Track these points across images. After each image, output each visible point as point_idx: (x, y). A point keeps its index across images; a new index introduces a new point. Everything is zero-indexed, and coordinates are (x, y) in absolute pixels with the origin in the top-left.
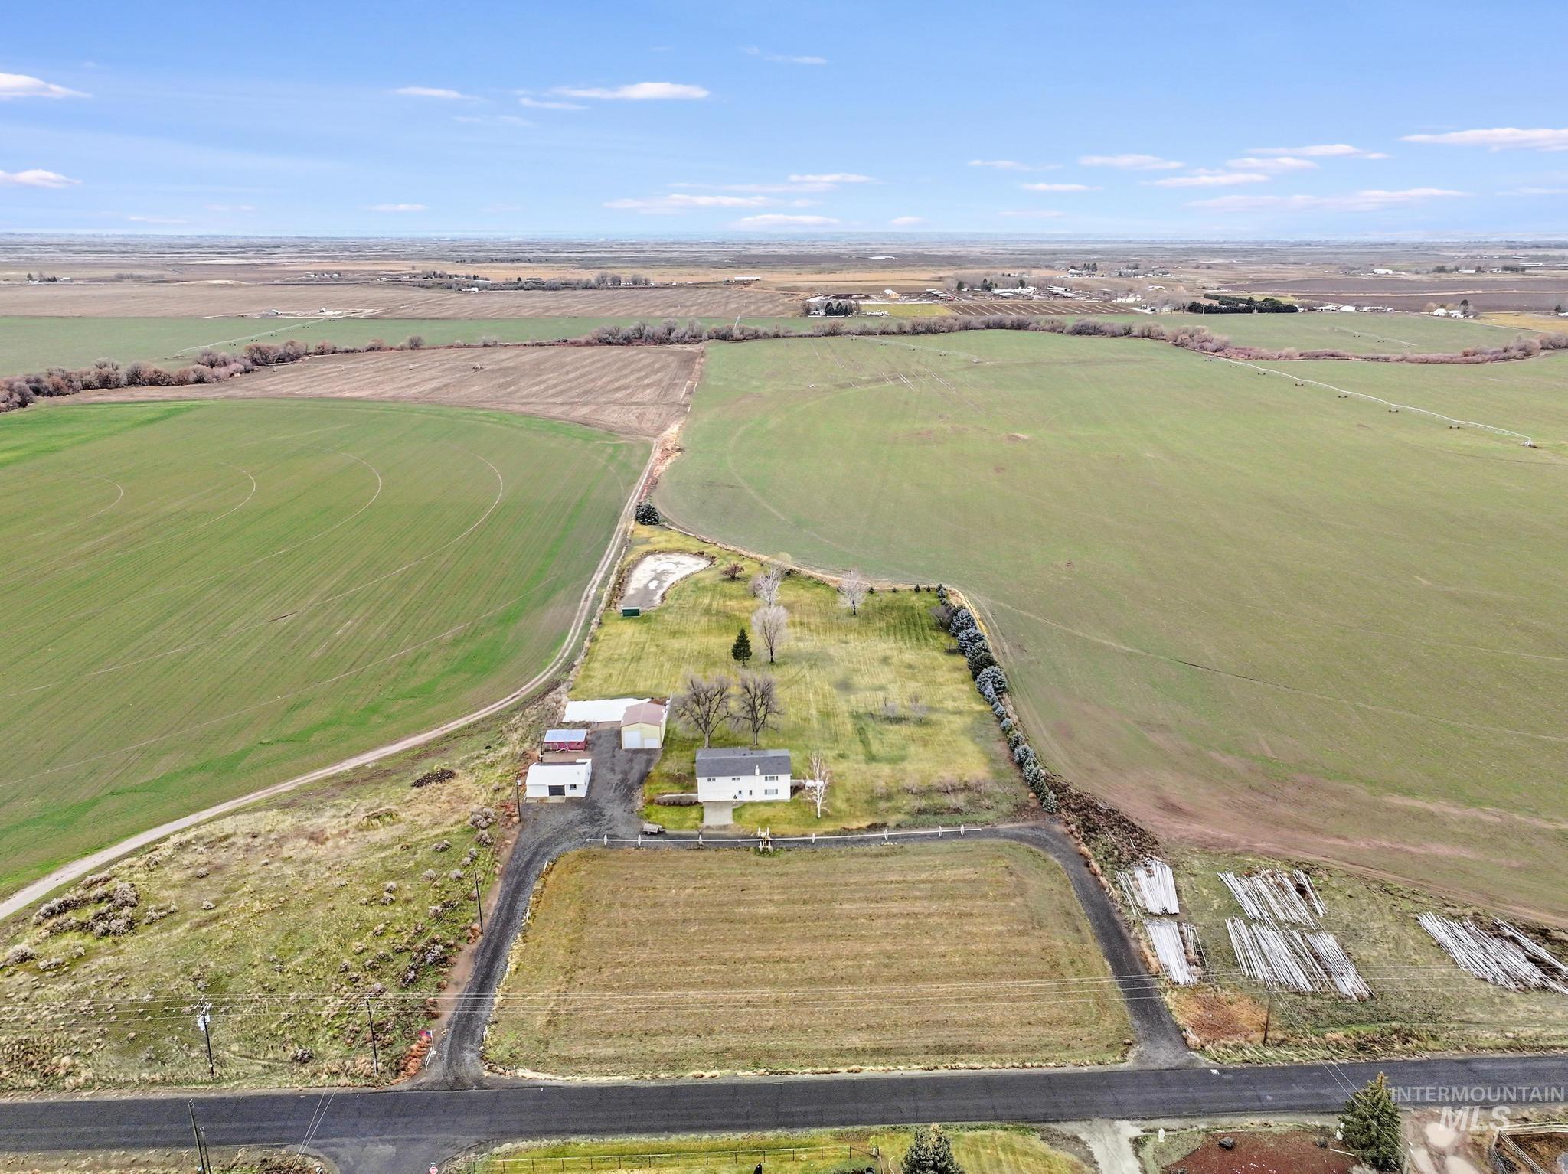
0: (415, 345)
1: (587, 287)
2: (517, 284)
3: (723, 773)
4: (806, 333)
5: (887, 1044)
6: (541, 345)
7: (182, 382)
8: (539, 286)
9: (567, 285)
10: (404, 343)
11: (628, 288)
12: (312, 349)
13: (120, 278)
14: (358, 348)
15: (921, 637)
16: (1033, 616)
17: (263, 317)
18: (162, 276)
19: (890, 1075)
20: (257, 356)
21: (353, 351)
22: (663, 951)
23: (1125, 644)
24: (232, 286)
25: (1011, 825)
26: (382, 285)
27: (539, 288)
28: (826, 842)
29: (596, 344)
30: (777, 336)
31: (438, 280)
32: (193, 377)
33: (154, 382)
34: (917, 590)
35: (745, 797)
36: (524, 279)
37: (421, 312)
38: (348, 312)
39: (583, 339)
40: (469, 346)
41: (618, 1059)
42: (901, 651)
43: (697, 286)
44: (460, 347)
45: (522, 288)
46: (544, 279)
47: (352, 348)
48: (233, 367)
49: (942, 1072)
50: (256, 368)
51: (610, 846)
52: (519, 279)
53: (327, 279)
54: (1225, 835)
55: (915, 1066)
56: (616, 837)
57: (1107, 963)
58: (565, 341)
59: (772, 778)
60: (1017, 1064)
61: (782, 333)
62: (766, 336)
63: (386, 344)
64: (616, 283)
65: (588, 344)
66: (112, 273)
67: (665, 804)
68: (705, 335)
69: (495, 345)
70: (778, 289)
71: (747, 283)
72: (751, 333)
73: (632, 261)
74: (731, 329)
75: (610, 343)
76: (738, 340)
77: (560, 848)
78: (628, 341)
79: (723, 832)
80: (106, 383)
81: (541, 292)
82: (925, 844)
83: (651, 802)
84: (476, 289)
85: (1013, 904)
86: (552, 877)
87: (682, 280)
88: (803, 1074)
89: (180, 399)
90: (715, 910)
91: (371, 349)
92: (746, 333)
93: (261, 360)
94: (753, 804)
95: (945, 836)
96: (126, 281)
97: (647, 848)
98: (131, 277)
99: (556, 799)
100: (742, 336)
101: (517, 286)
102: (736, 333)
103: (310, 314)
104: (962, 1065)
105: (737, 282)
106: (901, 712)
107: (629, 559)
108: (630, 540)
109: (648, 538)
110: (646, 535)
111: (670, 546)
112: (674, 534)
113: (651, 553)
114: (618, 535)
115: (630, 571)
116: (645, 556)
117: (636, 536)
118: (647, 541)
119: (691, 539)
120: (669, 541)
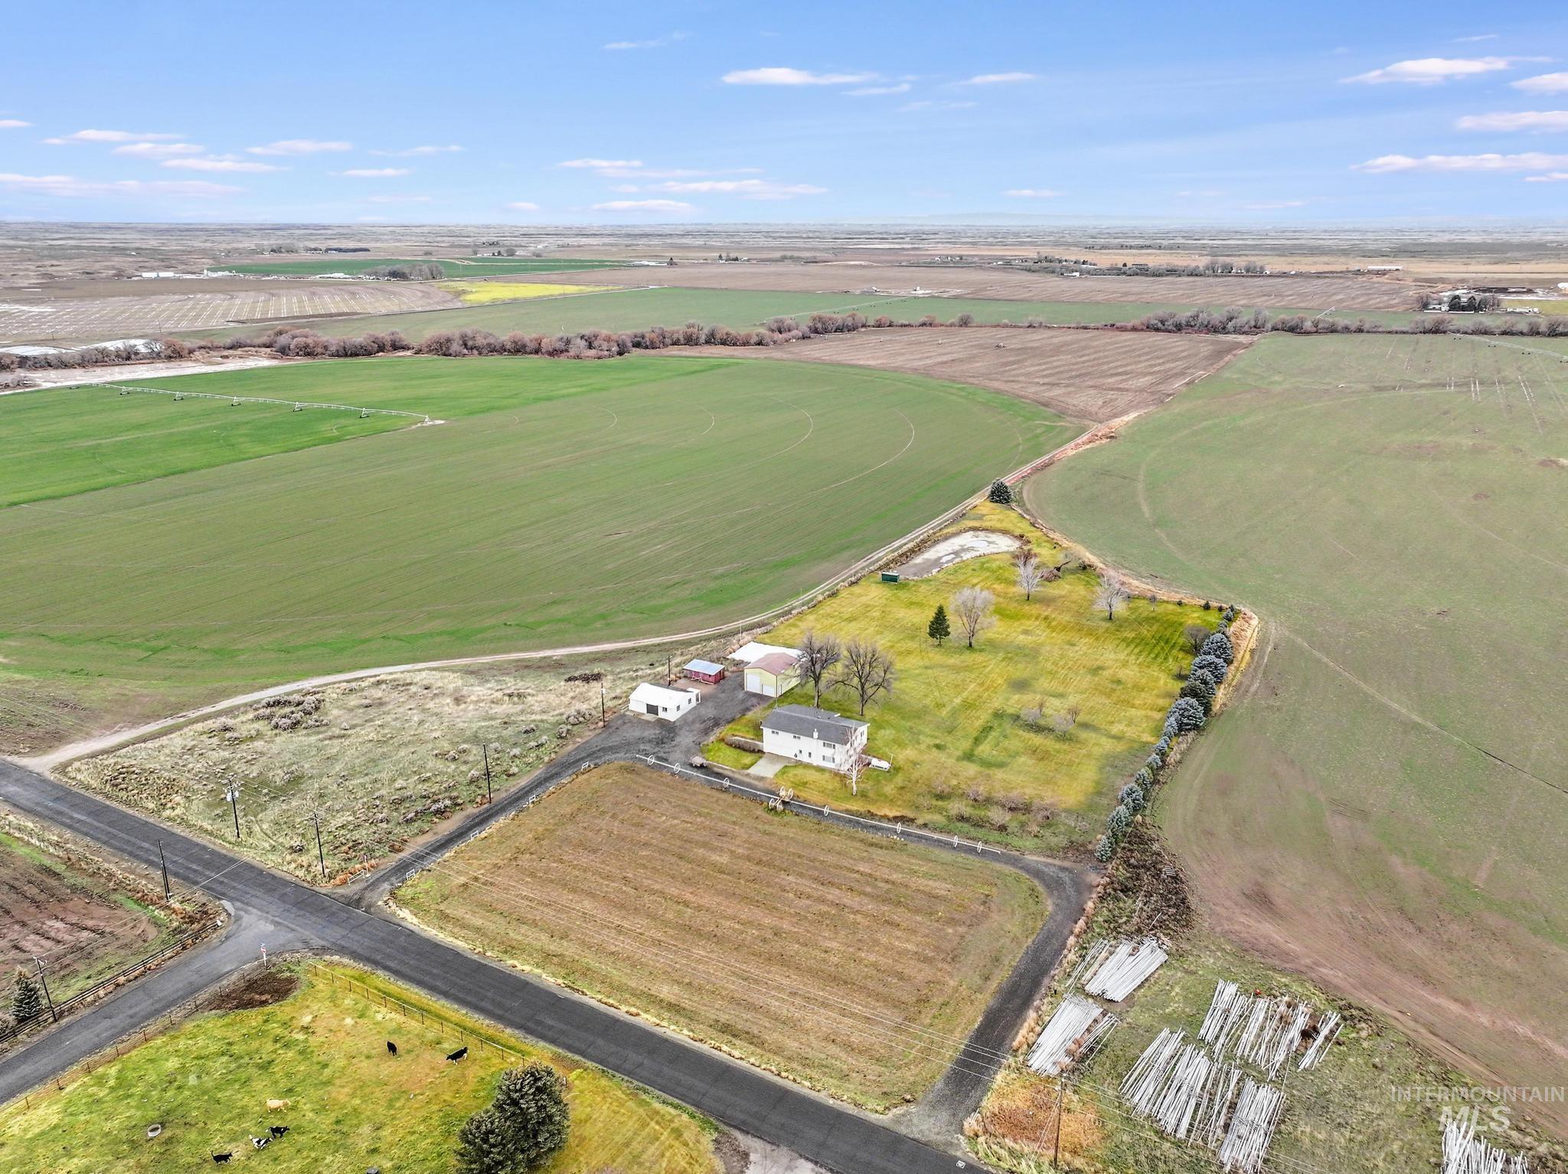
0: (965, 323)
1: (1194, 273)
2: (1120, 269)
3: (786, 729)
4: (1398, 329)
5: (686, 1004)
6: (1085, 328)
7: (746, 344)
8: (1142, 271)
9: (1172, 272)
10: (955, 320)
11: (1239, 275)
12: (871, 322)
13: (784, 258)
14: (912, 323)
15: (1162, 656)
16: (1325, 660)
17: (863, 293)
18: (815, 257)
19: (659, 1030)
20: (819, 325)
21: (905, 326)
22: (603, 862)
23: (1422, 713)
24: (864, 267)
25: (1042, 859)
26: (994, 269)
27: (1142, 275)
28: (838, 818)
29: (1142, 330)
30: (1360, 330)
31: (1045, 264)
32: (755, 339)
33: (724, 343)
34: (1207, 607)
35: (804, 758)
36: (1129, 265)
37: (1005, 293)
38: (935, 292)
39: (1130, 325)
40: (1015, 327)
41: (478, 930)
42: (1125, 664)
43: (1319, 275)
44: (1006, 326)
45: (1124, 273)
46: (1151, 265)
47: (907, 323)
48: (794, 333)
49: (705, 1048)
50: (812, 335)
51: (653, 767)
52: (1125, 265)
53: (947, 262)
54: (1293, 946)
55: (686, 1032)
56: (666, 760)
57: (980, 1019)
58: (1113, 325)
59: (829, 746)
60: (773, 1069)
61: (1366, 327)
62: (1346, 330)
63: (937, 321)
64: (1228, 270)
65: (1134, 329)
66: (778, 255)
67: (731, 745)
68: (1269, 326)
69: (1040, 325)
70: (1415, 280)
71: (1384, 273)
72: (1327, 326)
73: (1273, 249)
74: (1302, 321)
75: (1157, 330)
76: (1308, 333)
77: (613, 756)
78: (1179, 328)
79: (756, 783)
80: (690, 341)
81: (1143, 278)
82: (931, 849)
83: (722, 740)
84: (1077, 274)
85: (950, 931)
86: (581, 778)
87: (1304, 269)
88: (592, 998)
89: (732, 357)
90: (678, 843)
91: (923, 325)
92: (1320, 326)
93: (820, 329)
94: (807, 766)
95: (960, 848)
96: (787, 262)
97: (680, 777)
98: (791, 258)
99: (650, 717)
100: (1315, 329)
101: (1120, 271)
102: (1308, 325)
103: (902, 293)
104: (725, 1048)
105: (1369, 272)
106: (1050, 722)
107: (945, 531)
108: (964, 515)
109: (984, 515)
110: (984, 512)
111: (998, 525)
112: (1013, 515)
113: (975, 529)
114: (959, 509)
115: (936, 542)
116: (966, 531)
117: (975, 511)
118: (981, 517)
119: (1024, 522)
120: (1001, 521)
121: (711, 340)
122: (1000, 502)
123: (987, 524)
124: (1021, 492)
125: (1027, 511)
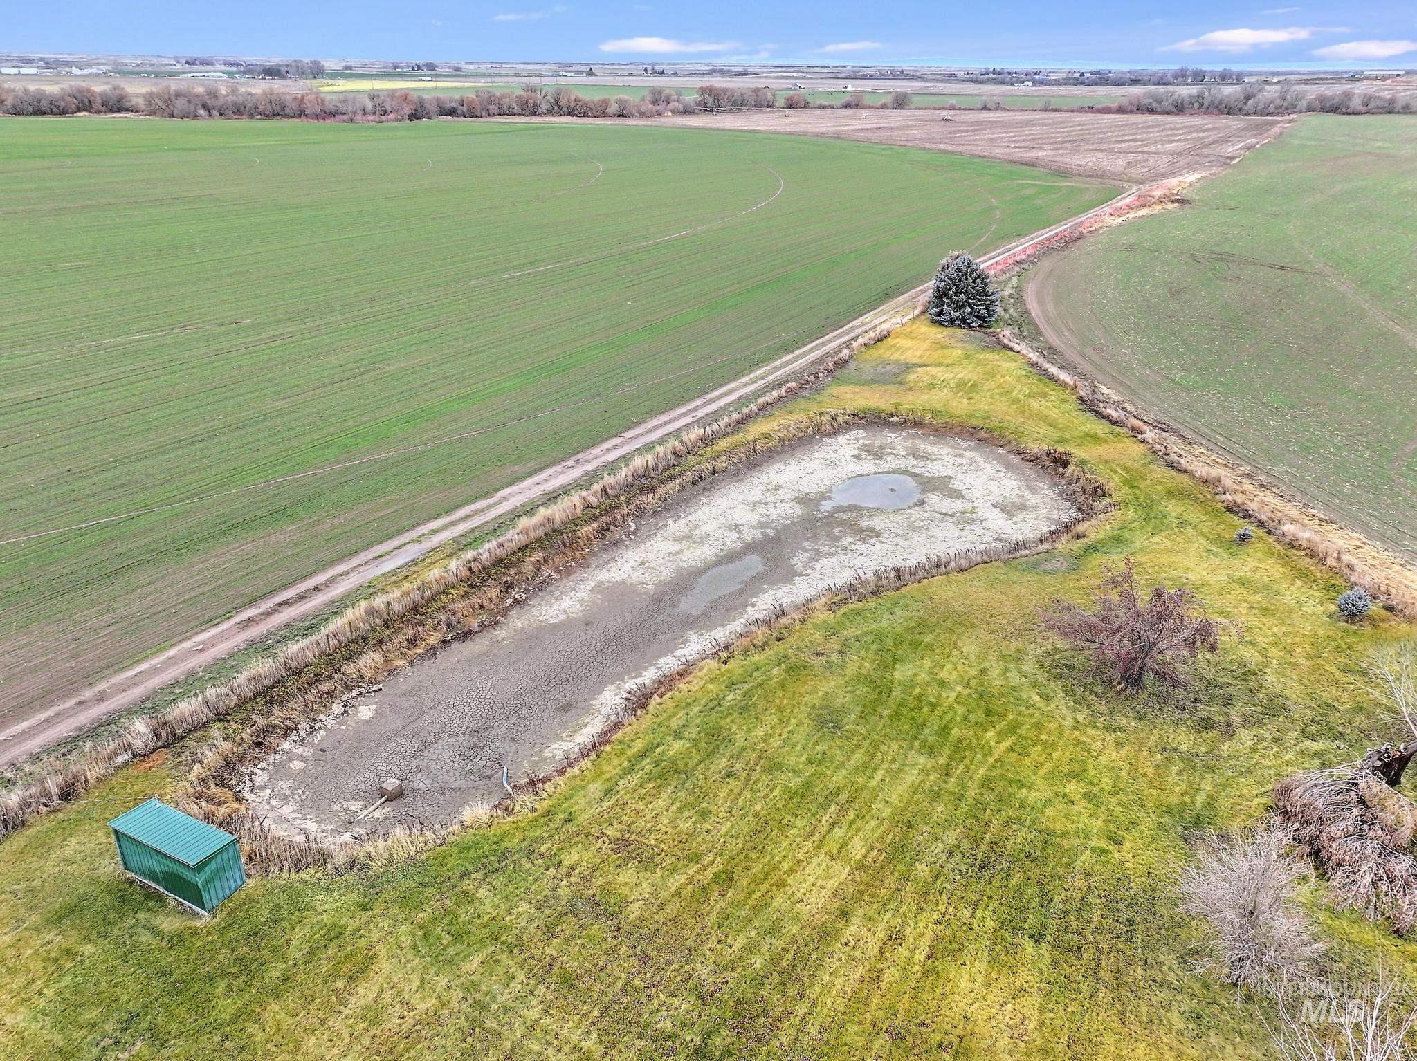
7: (601, 114)
33: (571, 113)
62: (1408, 110)
68: (1300, 107)
72: (1382, 104)
74: (1345, 97)
76: (1360, 113)
80: (526, 109)
92: (1373, 104)
100: (1365, 109)
102: (1356, 103)
107: (757, 429)
108: (841, 364)
109: (909, 367)
110: (911, 356)
111: (960, 407)
112: (1008, 367)
113: (871, 420)
114: (830, 343)
115: (706, 482)
116: (837, 428)
117: (881, 351)
118: (897, 375)
119: (1054, 393)
120: (966, 388)
121: (557, 108)
122: (963, 323)
123: (916, 401)
124: (1019, 299)
125: (1051, 352)
